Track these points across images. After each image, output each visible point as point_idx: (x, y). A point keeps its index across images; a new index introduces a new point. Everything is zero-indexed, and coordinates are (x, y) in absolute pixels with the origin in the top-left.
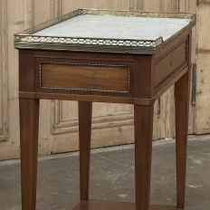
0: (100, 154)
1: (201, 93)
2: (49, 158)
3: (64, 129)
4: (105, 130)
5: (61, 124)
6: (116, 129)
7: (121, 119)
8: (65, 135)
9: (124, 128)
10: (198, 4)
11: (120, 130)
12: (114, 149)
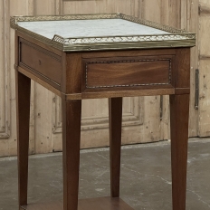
0: (99, 153)
1: (203, 97)
2: (49, 156)
10: (199, 13)
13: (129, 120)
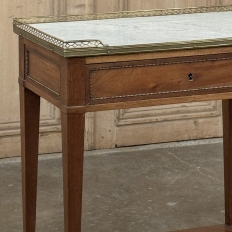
2: (111, 152)
3: (130, 121)
4: (178, 122)
5: (127, 115)
6: (192, 121)
7: (197, 111)
8: (132, 127)
9: (200, 121)
11: (195, 123)
12: (189, 144)
13: (205, 110)
